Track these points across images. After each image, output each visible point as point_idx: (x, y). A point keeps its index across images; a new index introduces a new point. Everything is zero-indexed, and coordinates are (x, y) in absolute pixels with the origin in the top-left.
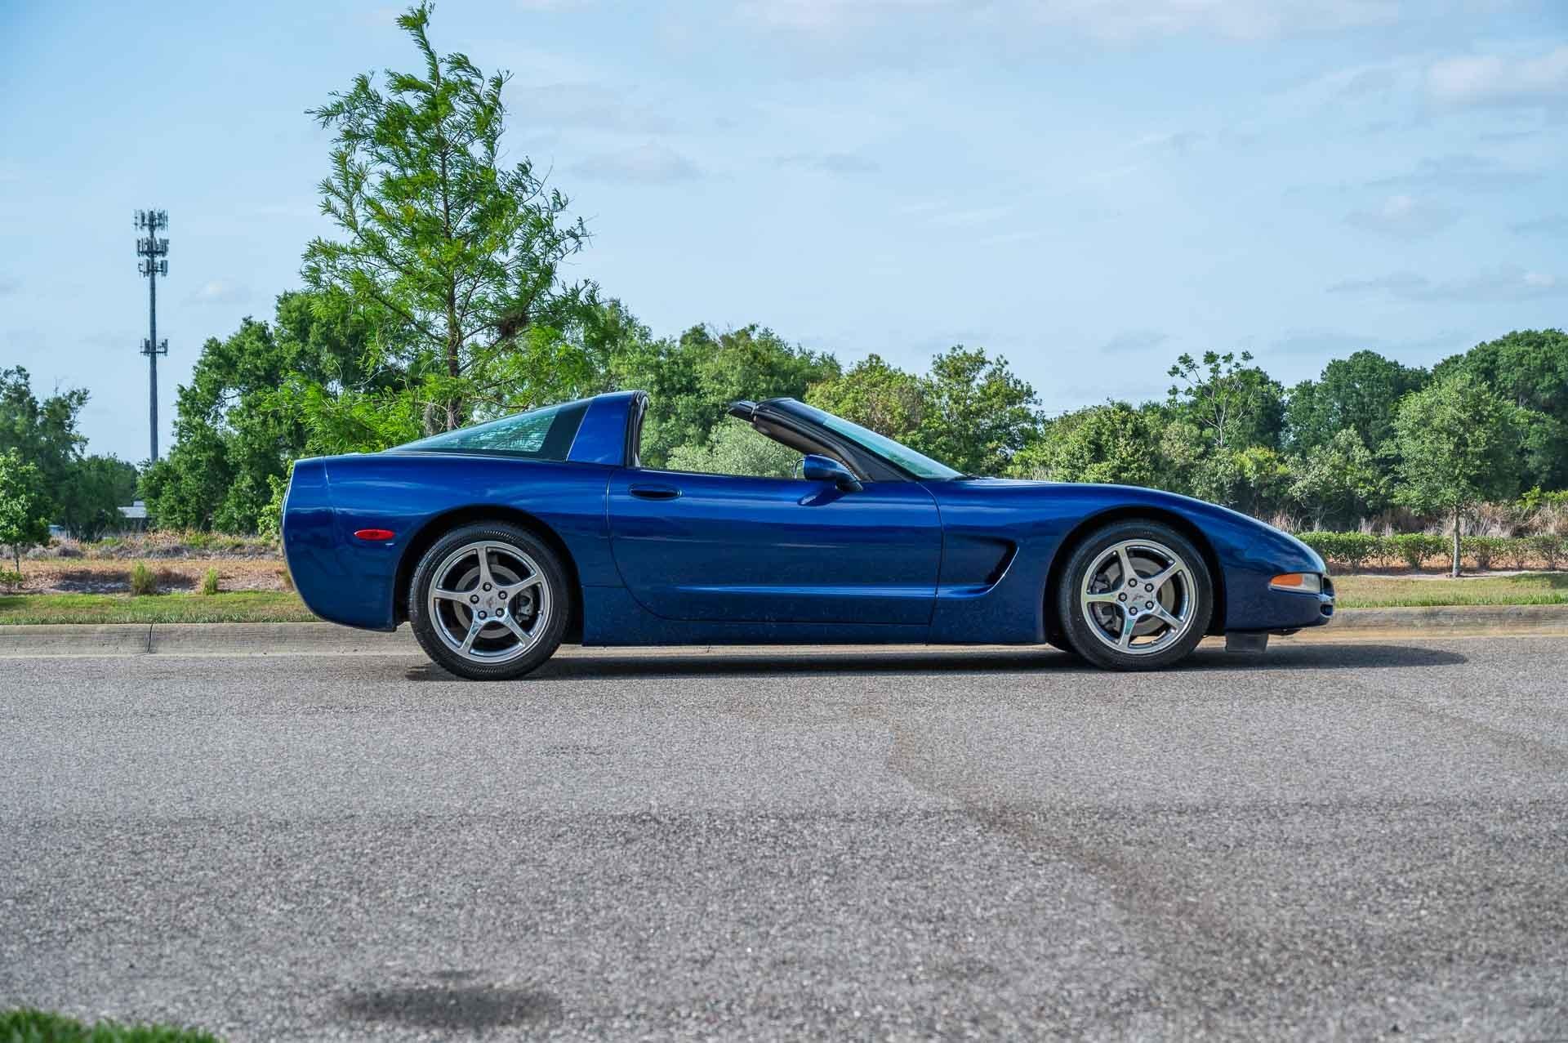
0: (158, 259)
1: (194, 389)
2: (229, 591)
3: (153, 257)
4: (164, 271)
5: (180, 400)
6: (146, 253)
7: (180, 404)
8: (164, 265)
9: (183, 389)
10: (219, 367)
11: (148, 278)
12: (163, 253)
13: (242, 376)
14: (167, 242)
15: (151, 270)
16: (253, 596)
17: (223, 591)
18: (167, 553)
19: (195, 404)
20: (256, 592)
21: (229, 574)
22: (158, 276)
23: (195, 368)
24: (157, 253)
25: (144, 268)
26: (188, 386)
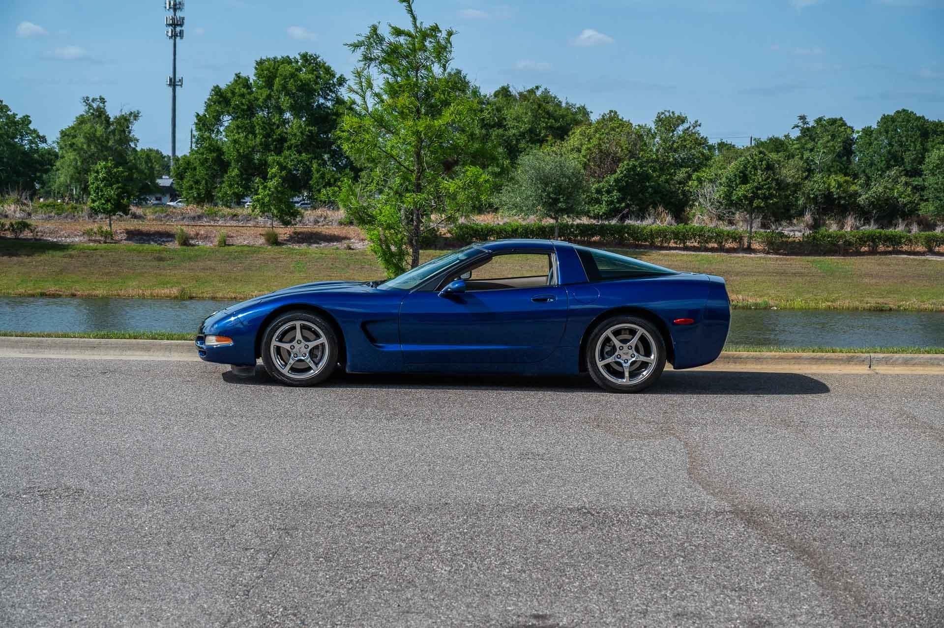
0: (178, 29)
1: (205, 115)
2: (233, 245)
3: (175, 28)
4: (182, 36)
5: (196, 121)
6: (171, 25)
7: (196, 124)
8: (181, 32)
9: (198, 115)
10: (220, 103)
11: (172, 41)
12: (181, 25)
13: (233, 108)
14: (183, 19)
15: (174, 36)
16: (246, 249)
17: (229, 245)
18: (194, 218)
19: (205, 124)
20: (249, 246)
21: (232, 235)
22: (178, 39)
23: (206, 102)
24: (178, 25)
25: (170, 34)
26: (201, 113)
